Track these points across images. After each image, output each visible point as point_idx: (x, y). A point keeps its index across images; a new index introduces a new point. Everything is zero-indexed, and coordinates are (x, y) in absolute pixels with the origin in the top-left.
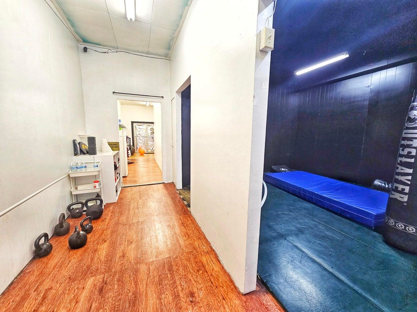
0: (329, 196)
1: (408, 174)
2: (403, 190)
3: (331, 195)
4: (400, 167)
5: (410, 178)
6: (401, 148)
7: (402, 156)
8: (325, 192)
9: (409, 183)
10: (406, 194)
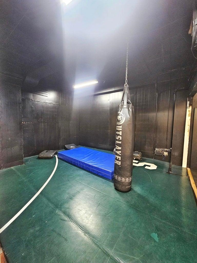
0: (92, 163)
1: (119, 150)
2: (119, 158)
3: (93, 163)
4: (117, 146)
5: (120, 152)
6: (116, 136)
7: (117, 140)
8: (91, 161)
9: (120, 155)
10: (120, 161)
